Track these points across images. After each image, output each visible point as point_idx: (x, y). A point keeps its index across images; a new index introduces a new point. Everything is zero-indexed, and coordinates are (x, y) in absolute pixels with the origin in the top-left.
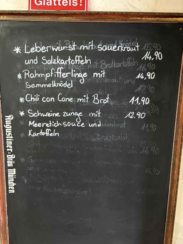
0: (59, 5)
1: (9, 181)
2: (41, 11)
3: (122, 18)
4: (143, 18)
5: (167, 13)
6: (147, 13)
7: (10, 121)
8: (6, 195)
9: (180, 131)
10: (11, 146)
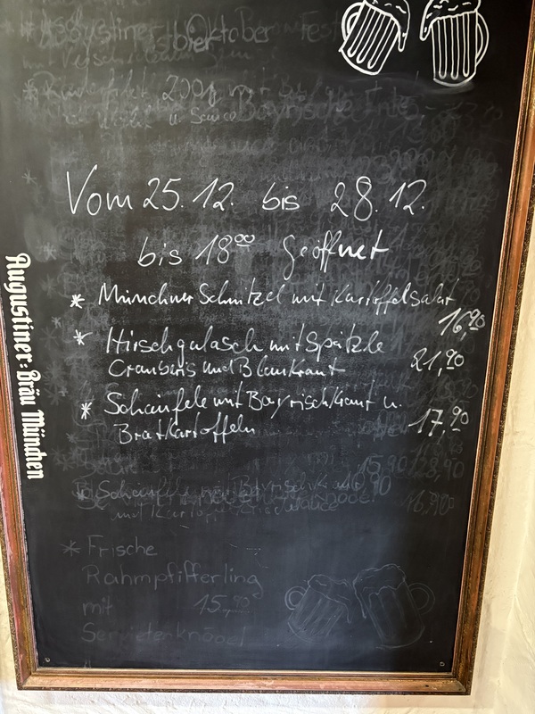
1: (26, 445)
7: (22, 272)
8: (19, 484)
9: (511, 297)
10: (27, 346)
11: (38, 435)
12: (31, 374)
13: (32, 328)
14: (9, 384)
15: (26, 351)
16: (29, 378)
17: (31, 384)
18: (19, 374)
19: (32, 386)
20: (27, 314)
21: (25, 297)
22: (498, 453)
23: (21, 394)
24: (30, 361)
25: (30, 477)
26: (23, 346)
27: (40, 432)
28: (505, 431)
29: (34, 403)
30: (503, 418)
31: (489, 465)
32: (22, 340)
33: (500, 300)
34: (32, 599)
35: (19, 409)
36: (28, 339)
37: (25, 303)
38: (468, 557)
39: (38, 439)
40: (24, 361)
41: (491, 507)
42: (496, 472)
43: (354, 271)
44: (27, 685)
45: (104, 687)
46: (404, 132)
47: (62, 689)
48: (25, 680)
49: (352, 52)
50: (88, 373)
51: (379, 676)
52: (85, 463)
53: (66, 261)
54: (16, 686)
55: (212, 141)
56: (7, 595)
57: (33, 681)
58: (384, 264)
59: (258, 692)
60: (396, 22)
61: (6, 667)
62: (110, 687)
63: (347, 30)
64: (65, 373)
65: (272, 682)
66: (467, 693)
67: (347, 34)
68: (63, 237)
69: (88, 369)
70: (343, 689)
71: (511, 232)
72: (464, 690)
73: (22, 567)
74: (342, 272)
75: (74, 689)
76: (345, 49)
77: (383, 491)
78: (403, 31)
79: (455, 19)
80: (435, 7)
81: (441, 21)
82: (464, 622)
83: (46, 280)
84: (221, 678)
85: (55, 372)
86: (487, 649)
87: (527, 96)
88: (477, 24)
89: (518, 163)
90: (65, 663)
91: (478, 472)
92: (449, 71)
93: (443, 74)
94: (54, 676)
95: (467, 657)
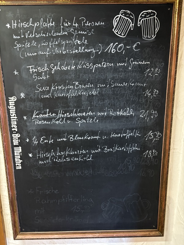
1: (15, 158)
7: (14, 102)
8: (14, 171)
9: (170, 105)
10: (15, 126)
11: (19, 155)
12: (17, 135)
13: (17, 120)
14: (10, 138)
15: (15, 127)
16: (16, 136)
17: (17, 138)
18: (13, 135)
19: (17, 139)
20: (15, 115)
21: (15, 110)
22: (169, 156)
23: (14, 141)
24: (16, 131)
25: (17, 169)
26: (14, 126)
27: (20, 154)
28: (171, 148)
29: (18, 144)
30: (170, 144)
31: (166, 160)
32: (14, 124)
33: (167, 106)
34: (18, 209)
35: (13, 146)
36: (16, 124)
37: (15, 112)
38: (161, 190)
39: (20, 156)
40: (15, 131)
41: (167, 173)
42: (168, 162)
43: (120, 98)
44: (16, 238)
45: (43, 238)
46: (134, 54)
47: (29, 239)
48: (16, 236)
49: (117, 31)
50: (36, 134)
51: (133, 231)
52: (35, 163)
53: (28, 98)
54: (13, 239)
55: (74, 59)
56: (10, 208)
57: (19, 237)
58: (129, 96)
59: (93, 238)
60: (130, 21)
61: (10, 233)
62: (44, 238)
63: (115, 24)
64: (28, 134)
65: (98, 234)
66: (163, 236)
67: (115, 25)
68: (27, 91)
69: (36, 133)
70: (121, 236)
71: (169, 85)
72: (162, 235)
73: (15, 199)
74: (116, 99)
75: (32, 239)
76: (115, 30)
77: (132, 170)
78: (132, 23)
79: (149, 19)
80: (142, 15)
81: (144, 20)
82: (161, 211)
83: (21, 105)
84: (81, 234)
85: (25, 134)
86: (169, 221)
87: (172, 42)
88: (156, 20)
89: (170, 63)
90: (29, 230)
91: (163, 162)
92: (147, 35)
93: (145, 36)
94: (25, 235)
95: (162, 224)
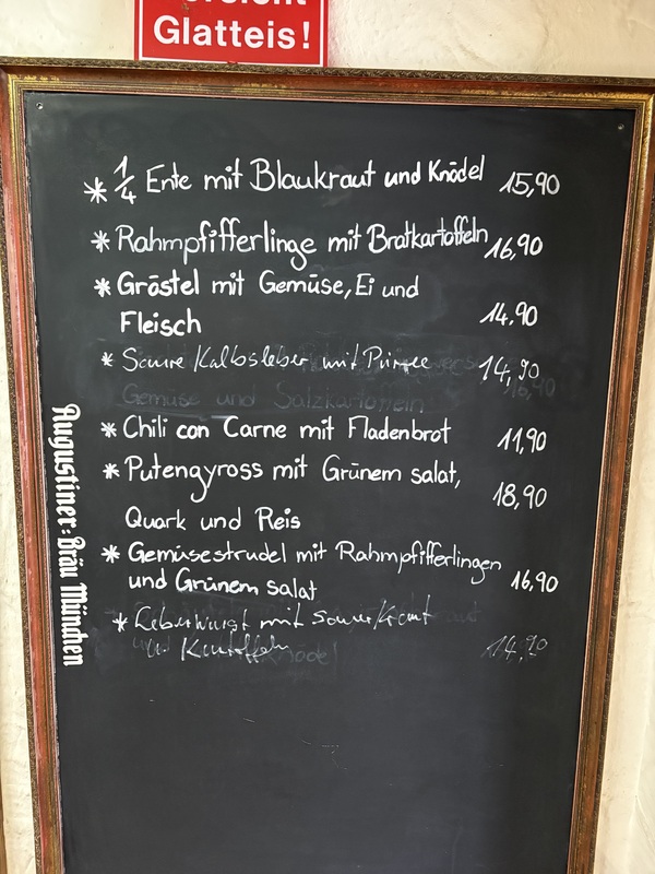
0: (236, 43)
1: (64, 625)
2: (177, 63)
3: (438, 91)
4: (503, 93)
5: (579, 78)
6: (515, 76)
7: (70, 425)
8: (53, 672)
9: (620, 451)
10: (71, 509)
11: (79, 612)
12: (74, 541)
13: (78, 488)
14: (48, 554)
15: (70, 514)
17: (74, 553)
18: (60, 541)
19: (74, 556)
20: (73, 472)
21: (71, 453)
23: (61, 565)
24: (73, 526)
25: (66, 664)
26: (66, 509)
27: (81, 609)
28: (620, 603)
29: (76, 575)
30: (616, 587)
31: (602, 642)
32: (66, 501)
33: (608, 454)
34: (62, 814)
35: (58, 582)
37: (71, 460)
38: (582, 752)
39: (79, 618)
40: (67, 526)
41: (607, 692)
42: (611, 650)
73: (52, 774)
85: (102, 538)
86: (606, 864)
